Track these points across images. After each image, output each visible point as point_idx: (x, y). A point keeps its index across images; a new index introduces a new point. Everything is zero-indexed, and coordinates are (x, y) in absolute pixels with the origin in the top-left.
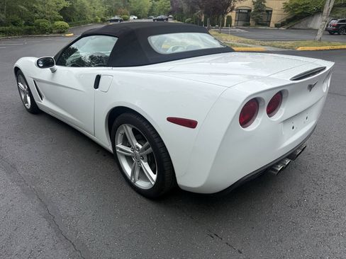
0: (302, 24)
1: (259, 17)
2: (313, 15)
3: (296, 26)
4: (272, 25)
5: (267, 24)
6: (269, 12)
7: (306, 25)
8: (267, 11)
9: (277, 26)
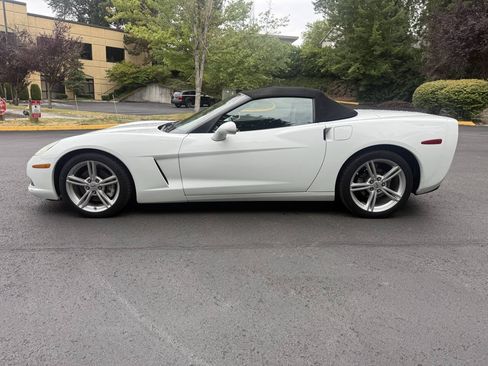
0: (136, 96)
1: (78, 86)
2: (145, 86)
3: (130, 99)
4: (98, 97)
5: (91, 95)
6: (90, 81)
7: (141, 97)
8: (88, 80)
9: (104, 98)
